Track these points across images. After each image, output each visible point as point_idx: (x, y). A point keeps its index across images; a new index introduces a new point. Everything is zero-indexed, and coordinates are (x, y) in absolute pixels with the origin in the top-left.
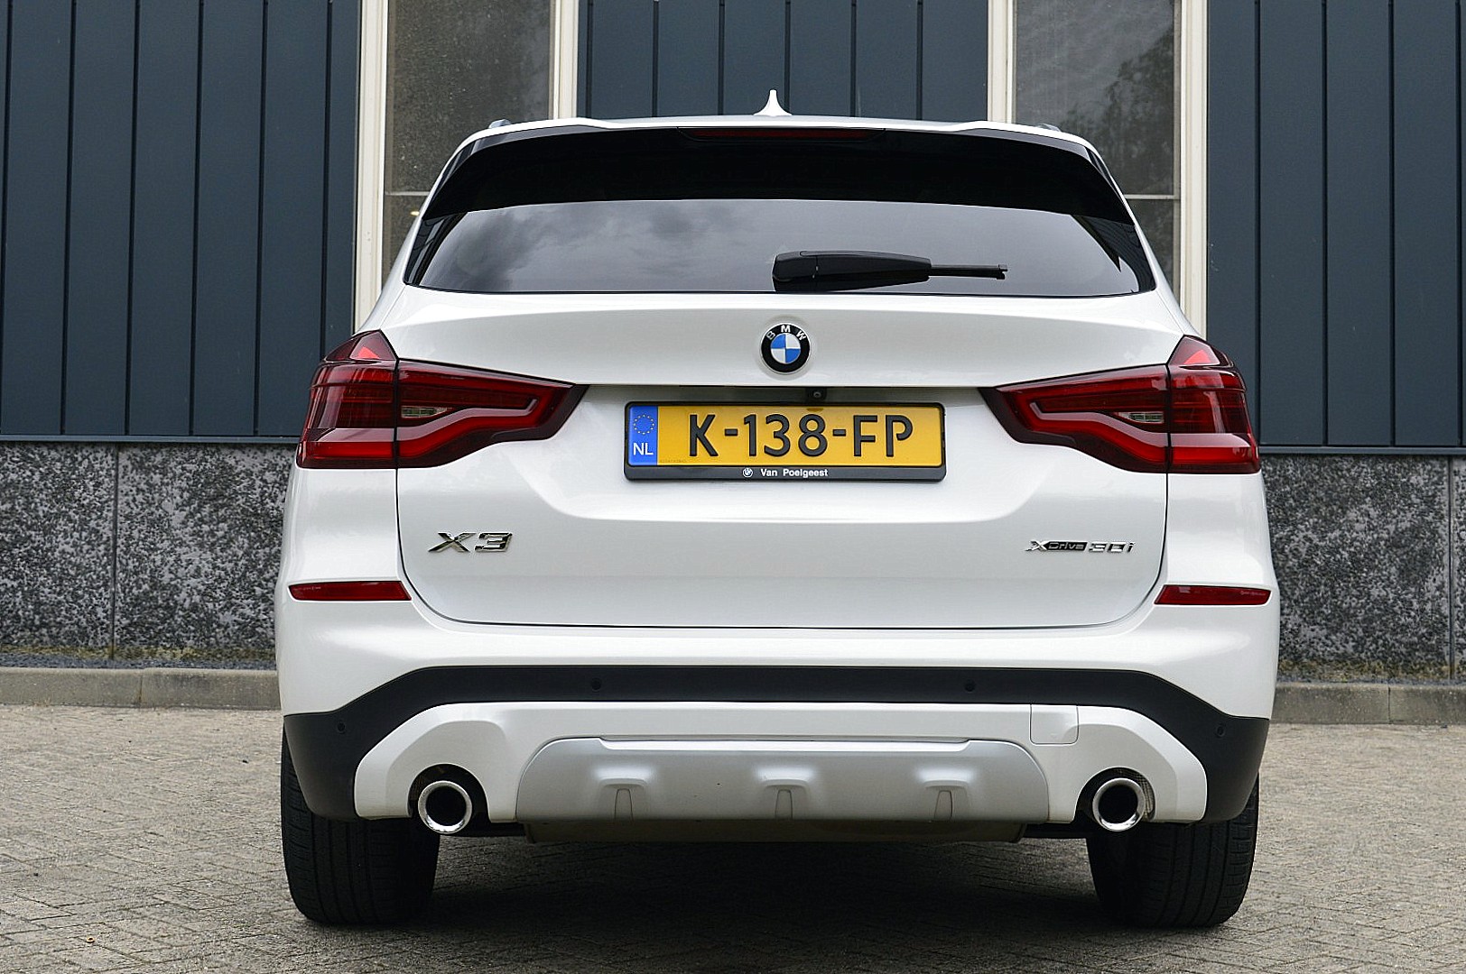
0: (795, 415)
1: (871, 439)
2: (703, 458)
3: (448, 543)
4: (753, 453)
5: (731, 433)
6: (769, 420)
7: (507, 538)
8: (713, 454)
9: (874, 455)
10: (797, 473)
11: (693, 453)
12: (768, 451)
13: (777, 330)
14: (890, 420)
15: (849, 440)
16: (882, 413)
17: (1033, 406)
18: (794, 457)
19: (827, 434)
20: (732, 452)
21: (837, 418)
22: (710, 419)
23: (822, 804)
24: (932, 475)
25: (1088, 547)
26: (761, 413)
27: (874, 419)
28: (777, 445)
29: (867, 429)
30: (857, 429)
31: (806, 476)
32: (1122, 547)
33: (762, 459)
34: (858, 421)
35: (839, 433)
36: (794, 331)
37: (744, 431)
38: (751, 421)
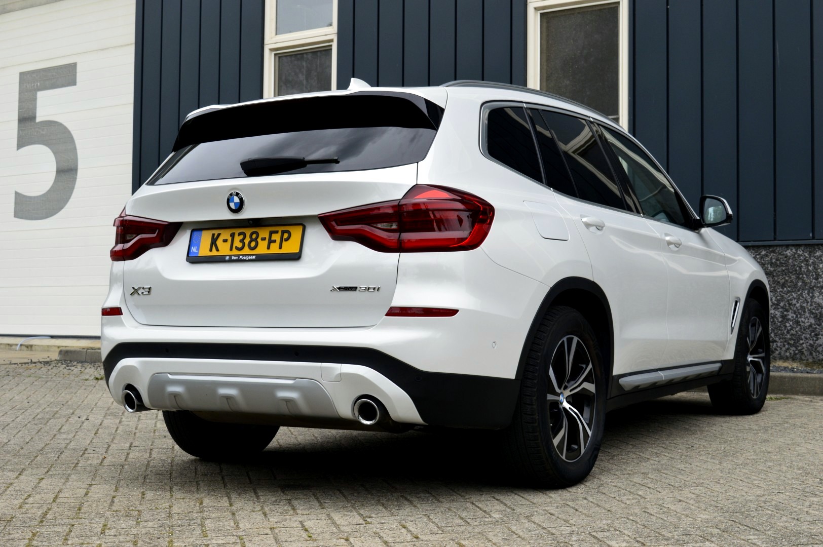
0: (248, 232)
1: (275, 241)
2: (214, 253)
3: (135, 291)
4: (231, 249)
5: (225, 241)
6: (239, 235)
7: (150, 289)
8: (217, 250)
9: (274, 249)
10: (244, 258)
11: (211, 250)
12: (237, 248)
13: (231, 195)
14: (283, 232)
15: (266, 242)
16: (280, 229)
17: (333, 223)
18: (246, 251)
19: (259, 240)
20: (224, 249)
21: (264, 233)
22: (219, 235)
23: (243, 405)
24: (295, 257)
25: (358, 289)
26: (237, 231)
27: (277, 232)
28: (240, 245)
29: (274, 237)
30: (270, 237)
31: (247, 259)
32: (374, 289)
33: (235, 252)
34: (271, 233)
35: (264, 239)
36: (237, 194)
37: (230, 239)
38: (233, 235)
